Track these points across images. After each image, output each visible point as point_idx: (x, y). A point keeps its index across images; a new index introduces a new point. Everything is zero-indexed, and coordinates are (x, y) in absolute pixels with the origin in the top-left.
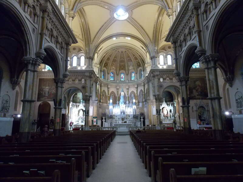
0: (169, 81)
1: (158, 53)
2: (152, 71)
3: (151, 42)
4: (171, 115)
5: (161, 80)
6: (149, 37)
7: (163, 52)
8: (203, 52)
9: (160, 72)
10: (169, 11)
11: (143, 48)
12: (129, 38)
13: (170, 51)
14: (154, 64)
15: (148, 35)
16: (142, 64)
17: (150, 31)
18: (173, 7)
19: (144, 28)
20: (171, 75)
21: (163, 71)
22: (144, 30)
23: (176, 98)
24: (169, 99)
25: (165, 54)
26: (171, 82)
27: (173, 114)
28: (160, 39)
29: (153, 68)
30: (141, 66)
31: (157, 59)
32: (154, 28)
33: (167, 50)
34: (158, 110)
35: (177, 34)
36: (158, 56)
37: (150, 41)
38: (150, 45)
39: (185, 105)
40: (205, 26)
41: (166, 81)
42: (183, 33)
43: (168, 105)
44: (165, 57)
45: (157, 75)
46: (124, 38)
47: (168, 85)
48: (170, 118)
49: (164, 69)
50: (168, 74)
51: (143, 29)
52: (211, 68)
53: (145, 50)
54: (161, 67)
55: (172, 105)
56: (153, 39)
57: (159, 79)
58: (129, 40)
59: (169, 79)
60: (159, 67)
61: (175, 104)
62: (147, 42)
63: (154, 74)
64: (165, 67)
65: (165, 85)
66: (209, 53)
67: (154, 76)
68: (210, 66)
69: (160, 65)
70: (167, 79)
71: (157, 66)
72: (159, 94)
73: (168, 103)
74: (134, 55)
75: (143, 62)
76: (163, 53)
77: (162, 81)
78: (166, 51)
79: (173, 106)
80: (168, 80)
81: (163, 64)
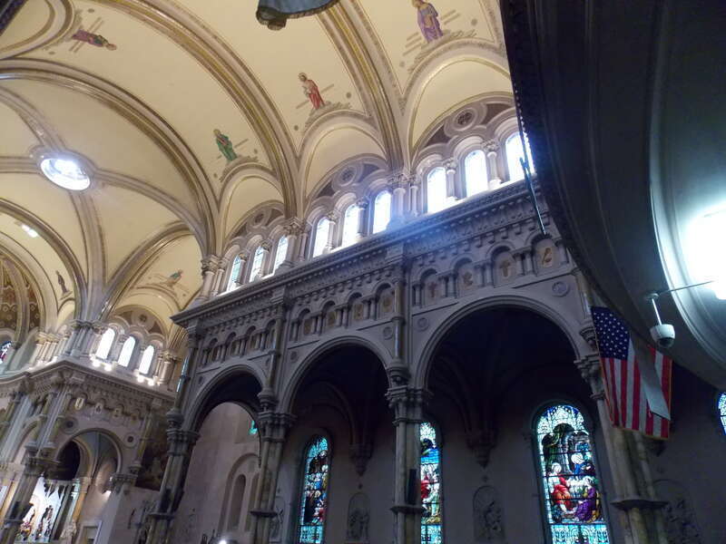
0: (102, 414)
1: (107, 319)
2: (64, 367)
3: (104, 283)
4: (45, 528)
5: (79, 403)
6: (104, 267)
7: (120, 321)
8: (273, 402)
9: (87, 376)
10: (213, 260)
11: (61, 280)
12: (33, 234)
13: (141, 330)
14: (80, 348)
15: (104, 260)
16: (25, 323)
17: (117, 254)
18: (223, 256)
19: (107, 239)
20: (115, 396)
21: (97, 378)
22: (102, 244)
23: (90, 472)
24: (61, 470)
25: (122, 332)
26: (104, 419)
27: (51, 527)
28: (132, 288)
29: (71, 359)
30: (15, 329)
31: (97, 335)
32: (133, 253)
33: (133, 321)
34: (21, 507)
35: (214, 322)
36: (103, 329)
37: (101, 277)
38: (95, 289)
39: (165, 511)
40: (291, 351)
41: (92, 410)
42: (229, 328)
43: (46, 491)
44: (120, 340)
45: (75, 385)
46: (16, 223)
47: (93, 426)
48: (34, 541)
49: (104, 375)
50: (107, 391)
51: (102, 240)
52: (276, 442)
53: (65, 290)
54: (96, 364)
55: (60, 493)
56: (113, 277)
57: (74, 399)
58: (30, 237)
59: (101, 407)
60: (91, 361)
61: (76, 489)
62: (92, 276)
63: (65, 376)
64: (108, 368)
65: (84, 423)
66: (282, 409)
67: (60, 385)
68: (275, 437)
69: (97, 358)
70: (98, 404)
71: (88, 358)
72: (51, 449)
73: (51, 482)
74: (9, 283)
75: (35, 320)
76: (120, 326)
77: (81, 406)
78: (130, 323)
79: (62, 495)
80: (98, 409)
81: (104, 356)
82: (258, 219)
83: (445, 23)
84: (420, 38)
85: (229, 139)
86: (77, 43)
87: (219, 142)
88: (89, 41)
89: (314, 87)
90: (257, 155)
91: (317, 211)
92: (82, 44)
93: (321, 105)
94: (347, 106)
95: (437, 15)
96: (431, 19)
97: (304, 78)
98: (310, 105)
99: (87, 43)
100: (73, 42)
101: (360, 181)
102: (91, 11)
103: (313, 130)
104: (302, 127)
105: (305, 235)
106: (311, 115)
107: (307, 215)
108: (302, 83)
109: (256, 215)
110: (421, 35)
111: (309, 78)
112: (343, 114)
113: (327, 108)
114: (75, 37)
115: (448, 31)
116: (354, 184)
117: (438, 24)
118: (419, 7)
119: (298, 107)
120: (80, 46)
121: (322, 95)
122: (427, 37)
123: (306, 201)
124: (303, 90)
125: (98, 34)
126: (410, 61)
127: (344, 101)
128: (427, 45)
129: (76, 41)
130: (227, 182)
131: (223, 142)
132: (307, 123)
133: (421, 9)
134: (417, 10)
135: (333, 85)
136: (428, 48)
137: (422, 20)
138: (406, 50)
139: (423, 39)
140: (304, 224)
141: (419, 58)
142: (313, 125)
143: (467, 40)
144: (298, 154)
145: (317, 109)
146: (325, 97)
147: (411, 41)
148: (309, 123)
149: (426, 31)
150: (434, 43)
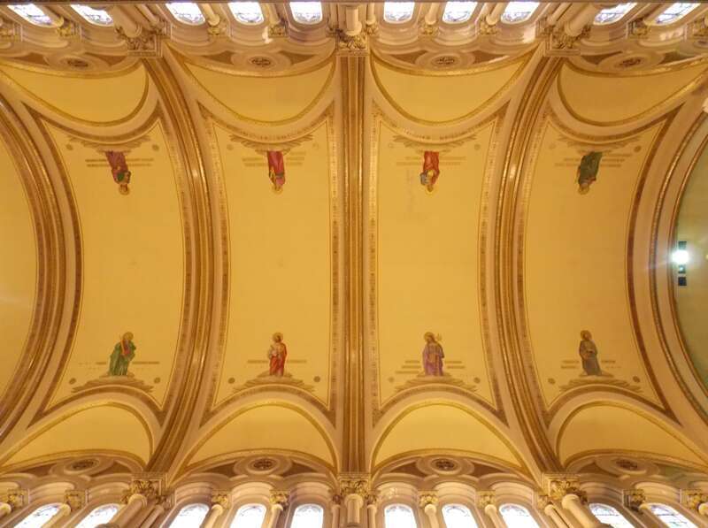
82: (82, 465)
83: (449, 367)
84: (419, 367)
85: (135, 352)
86: (104, 160)
87: (118, 348)
88: (114, 168)
89: (284, 353)
90: (155, 385)
91: (195, 488)
92: (106, 165)
93: (279, 372)
94: (309, 388)
95: (443, 357)
96: (436, 357)
97: (278, 339)
98: (267, 367)
99: (110, 168)
100: (104, 157)
101: (284, 475)
102: (156, 148)
103: (251, 393)
104: (240, 382)
105: (160, 509)
106: (260, 376)
107: (178, 486)
108: (273, 343)
109: (79, 460)
110: (421, 364)
111: (283, 341)
112: (300, 393)
113: (283, 378)
114: (110, 155)
115: (448, 375)
116: (272, 476)
117: (441, 364)
118: (429, 342)
119: (251, 362)
120: (101, 165)
121: (286, 364)
122: (426, 371)
123: (185, 468)
124: (269, 348)
125: (130, 169)
126: (401, 381)
127: (308, 381)
128: (423, 376)
129: (106, 158)
130: (82, 395)
131: (125, 351)
132: (248, 382)
133: (430, 345)
134: (426, 343)
135: (305, 361)
136: (422, 379)
137: (427, 354)
138: (400, 369)
139: (423, 369)
140: (168, 494)
141: (411, 383)
142: (256, 387)
143: (465, 390)
144: (212, 409)
145: (271, 374)
146: (288, 367)
147: (409, 364)
148: (249, 384)
149: (427, 364)
150: (431, 378)
